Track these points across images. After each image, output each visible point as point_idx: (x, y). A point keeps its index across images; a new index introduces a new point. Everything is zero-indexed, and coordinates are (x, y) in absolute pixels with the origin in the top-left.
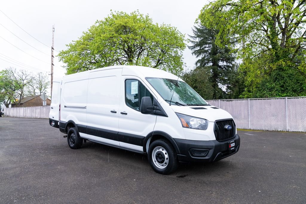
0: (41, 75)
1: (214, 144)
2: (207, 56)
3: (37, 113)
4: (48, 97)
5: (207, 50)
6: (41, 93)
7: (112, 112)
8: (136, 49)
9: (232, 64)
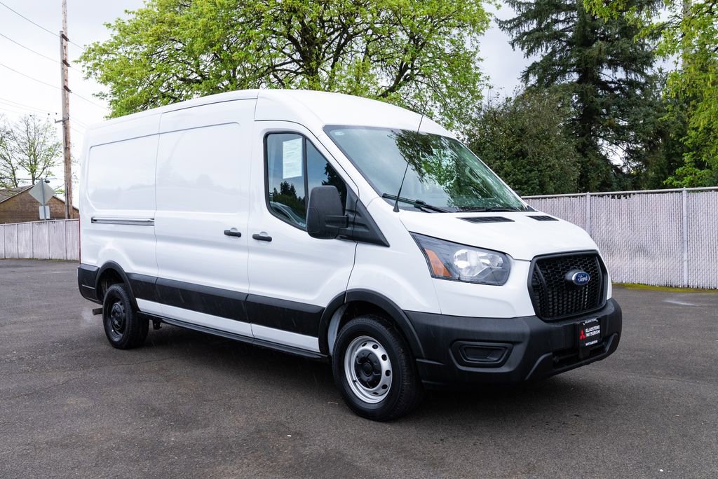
0: (32, 125)
1: (527, 329)
2: (562, 50)
3: (24, 242)
4: (54, 192)
5: (562, 30)
6: (35, 181)
7: (229, 234)
8: (329, 35)
9: (643, 74)
